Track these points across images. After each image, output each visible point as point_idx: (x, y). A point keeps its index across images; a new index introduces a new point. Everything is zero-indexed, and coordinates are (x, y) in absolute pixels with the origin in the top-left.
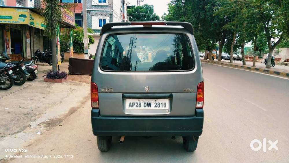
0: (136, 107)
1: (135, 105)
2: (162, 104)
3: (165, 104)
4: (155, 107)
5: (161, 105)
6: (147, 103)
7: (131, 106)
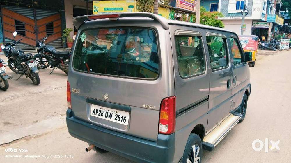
0: (99, 115)
1: (98, 112)
2: (122, 117)
3: (125, 118)
4: (116, 119)
5: (121, 119)
6: (109, 113)
7: (94, 113)
